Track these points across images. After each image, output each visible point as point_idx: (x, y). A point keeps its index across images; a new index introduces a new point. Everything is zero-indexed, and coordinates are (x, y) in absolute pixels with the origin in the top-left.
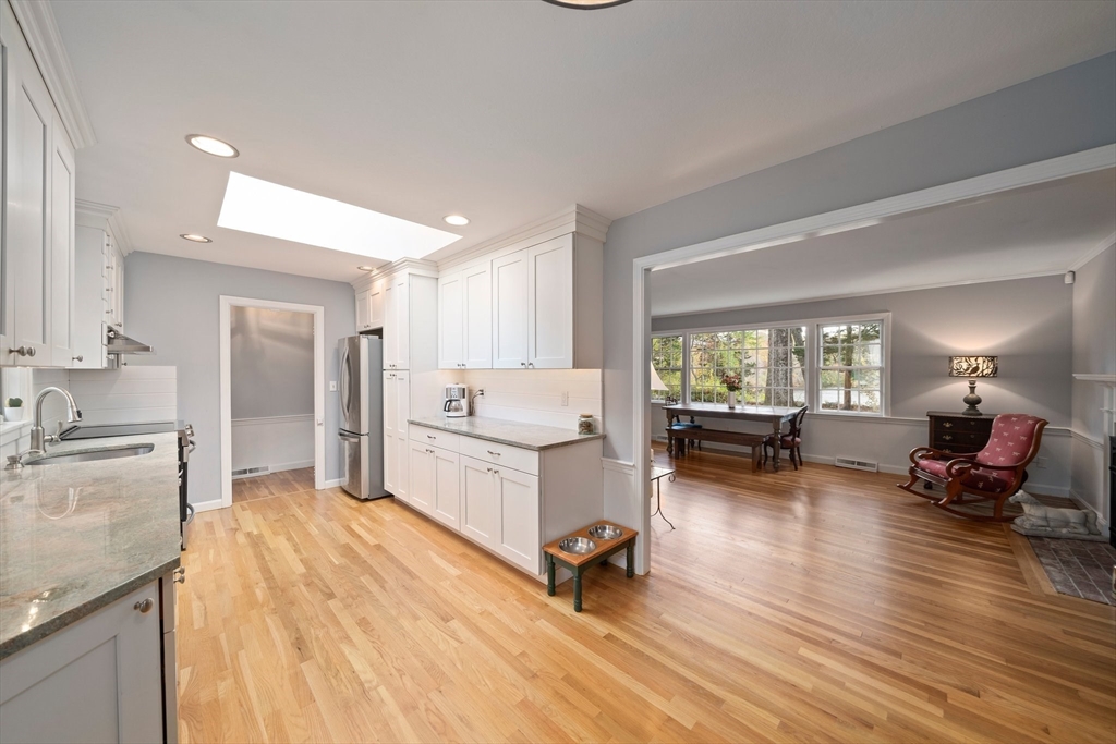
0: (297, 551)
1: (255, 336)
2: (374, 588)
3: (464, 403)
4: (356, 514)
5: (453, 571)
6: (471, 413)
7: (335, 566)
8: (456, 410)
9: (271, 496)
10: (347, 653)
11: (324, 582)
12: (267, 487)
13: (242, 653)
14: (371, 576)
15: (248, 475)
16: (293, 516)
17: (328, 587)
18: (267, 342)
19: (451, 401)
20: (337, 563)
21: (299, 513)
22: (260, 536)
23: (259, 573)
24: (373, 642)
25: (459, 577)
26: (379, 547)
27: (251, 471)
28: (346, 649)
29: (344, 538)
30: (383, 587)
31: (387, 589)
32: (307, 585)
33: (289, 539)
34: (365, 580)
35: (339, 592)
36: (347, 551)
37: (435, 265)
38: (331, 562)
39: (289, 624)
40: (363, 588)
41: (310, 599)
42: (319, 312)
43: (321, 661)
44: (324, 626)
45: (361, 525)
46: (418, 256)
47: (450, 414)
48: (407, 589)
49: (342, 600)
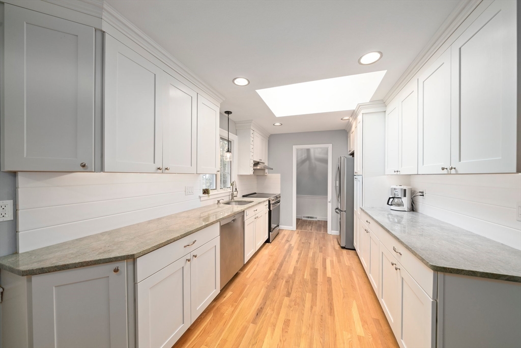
0: (297, 262)
1: (313, 161)
2: (308, 305)
3: (406, 201)
4: (334, 253)
5: (359, 330)
6: (413, 208)
7: (303, 278)
8: (399, 205)
9: (310, 231)
10: (267, 335)
11: (292, 285)
12: (312, 226)
13: (245, 299)
14: (312, 296)
15: (310, 219)
16: (310, 243)
17: (291, 289)
18: (318, 163)
19: (393, 198)
20: (305, 278)
21: (313, 243)
22: (293, 248)
23: (279, 265)
24: (280, 341)
25: (360, 338)
26: (329, 280)
27: (311, 218)
28: (269, 332)
29: (319, 265)
30: (312, 307)
31: (313, 311)
32: (286, 282)
33: (300, 254)
34: (308, 296)
35: (293, 295)
36: (314, 273)
37: (381, 102)
38: (303, 275)
39: (266, 298)
40: (303, 300)
41: (281, 290)
42: (330, 146)
43: (257, 329)
44: (273, 310)
45: (332, 262)
46: (368, 100)
47: (393, 207)
48: (322, 319)
49: (291, 301)
